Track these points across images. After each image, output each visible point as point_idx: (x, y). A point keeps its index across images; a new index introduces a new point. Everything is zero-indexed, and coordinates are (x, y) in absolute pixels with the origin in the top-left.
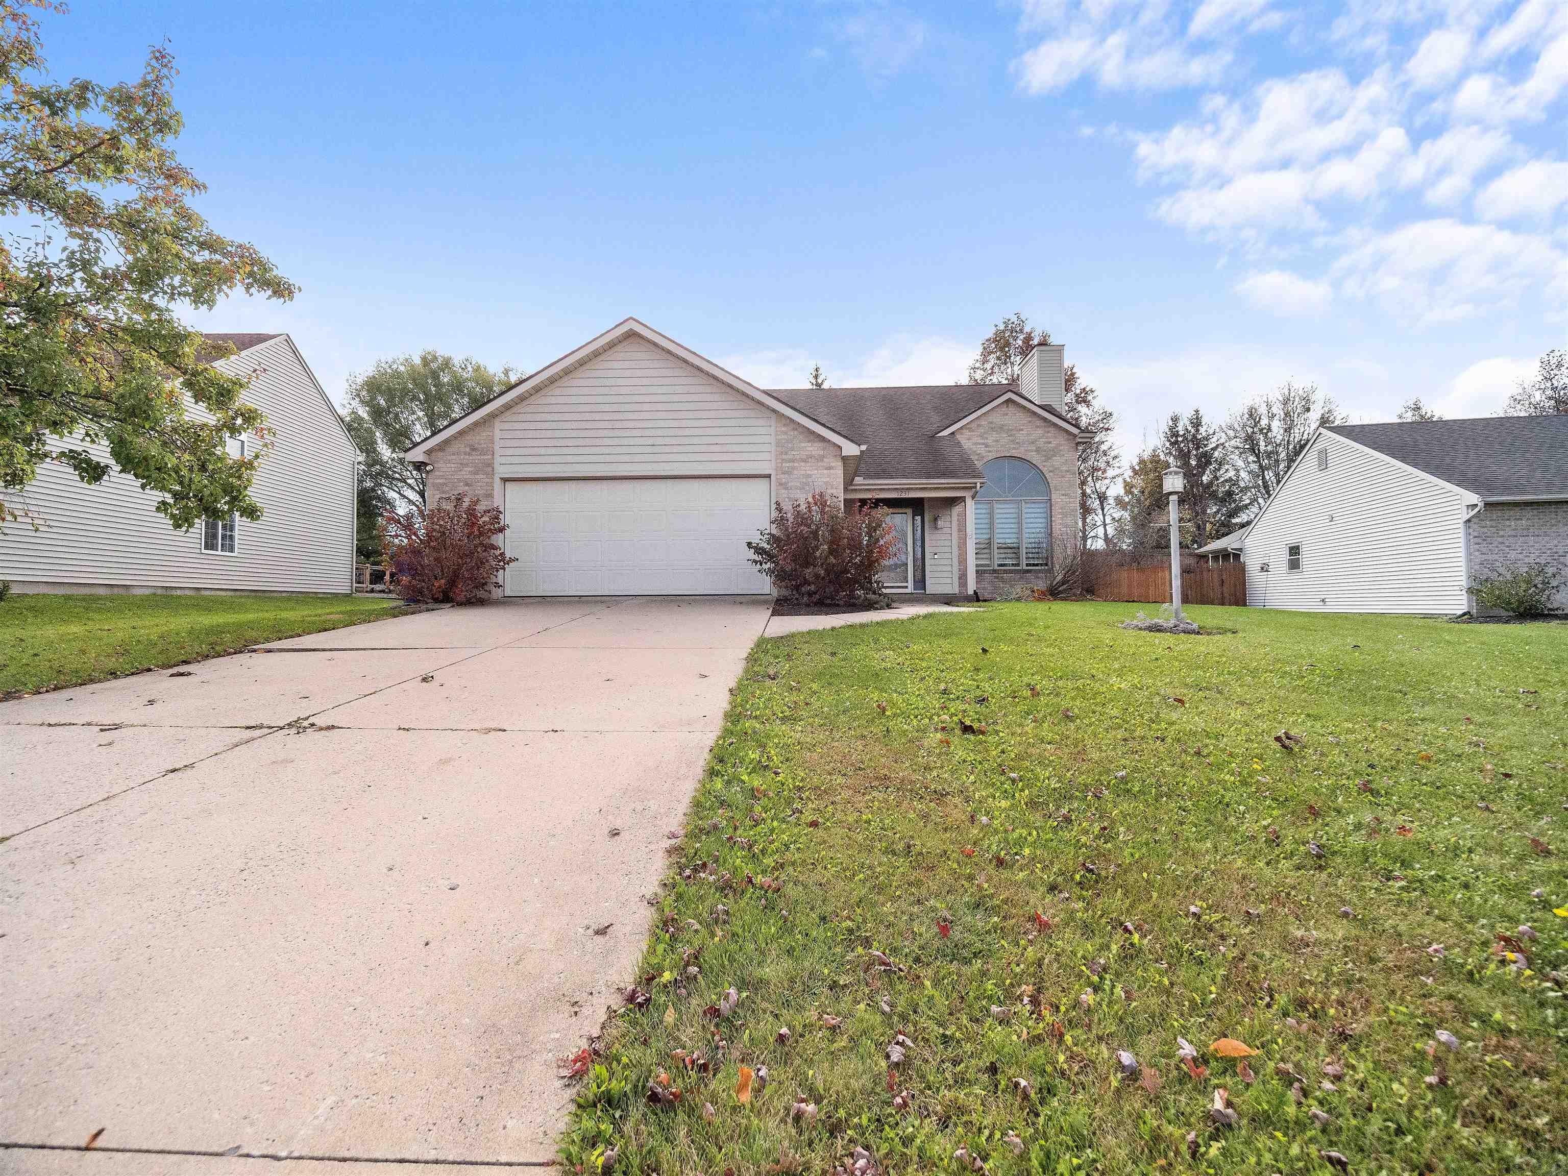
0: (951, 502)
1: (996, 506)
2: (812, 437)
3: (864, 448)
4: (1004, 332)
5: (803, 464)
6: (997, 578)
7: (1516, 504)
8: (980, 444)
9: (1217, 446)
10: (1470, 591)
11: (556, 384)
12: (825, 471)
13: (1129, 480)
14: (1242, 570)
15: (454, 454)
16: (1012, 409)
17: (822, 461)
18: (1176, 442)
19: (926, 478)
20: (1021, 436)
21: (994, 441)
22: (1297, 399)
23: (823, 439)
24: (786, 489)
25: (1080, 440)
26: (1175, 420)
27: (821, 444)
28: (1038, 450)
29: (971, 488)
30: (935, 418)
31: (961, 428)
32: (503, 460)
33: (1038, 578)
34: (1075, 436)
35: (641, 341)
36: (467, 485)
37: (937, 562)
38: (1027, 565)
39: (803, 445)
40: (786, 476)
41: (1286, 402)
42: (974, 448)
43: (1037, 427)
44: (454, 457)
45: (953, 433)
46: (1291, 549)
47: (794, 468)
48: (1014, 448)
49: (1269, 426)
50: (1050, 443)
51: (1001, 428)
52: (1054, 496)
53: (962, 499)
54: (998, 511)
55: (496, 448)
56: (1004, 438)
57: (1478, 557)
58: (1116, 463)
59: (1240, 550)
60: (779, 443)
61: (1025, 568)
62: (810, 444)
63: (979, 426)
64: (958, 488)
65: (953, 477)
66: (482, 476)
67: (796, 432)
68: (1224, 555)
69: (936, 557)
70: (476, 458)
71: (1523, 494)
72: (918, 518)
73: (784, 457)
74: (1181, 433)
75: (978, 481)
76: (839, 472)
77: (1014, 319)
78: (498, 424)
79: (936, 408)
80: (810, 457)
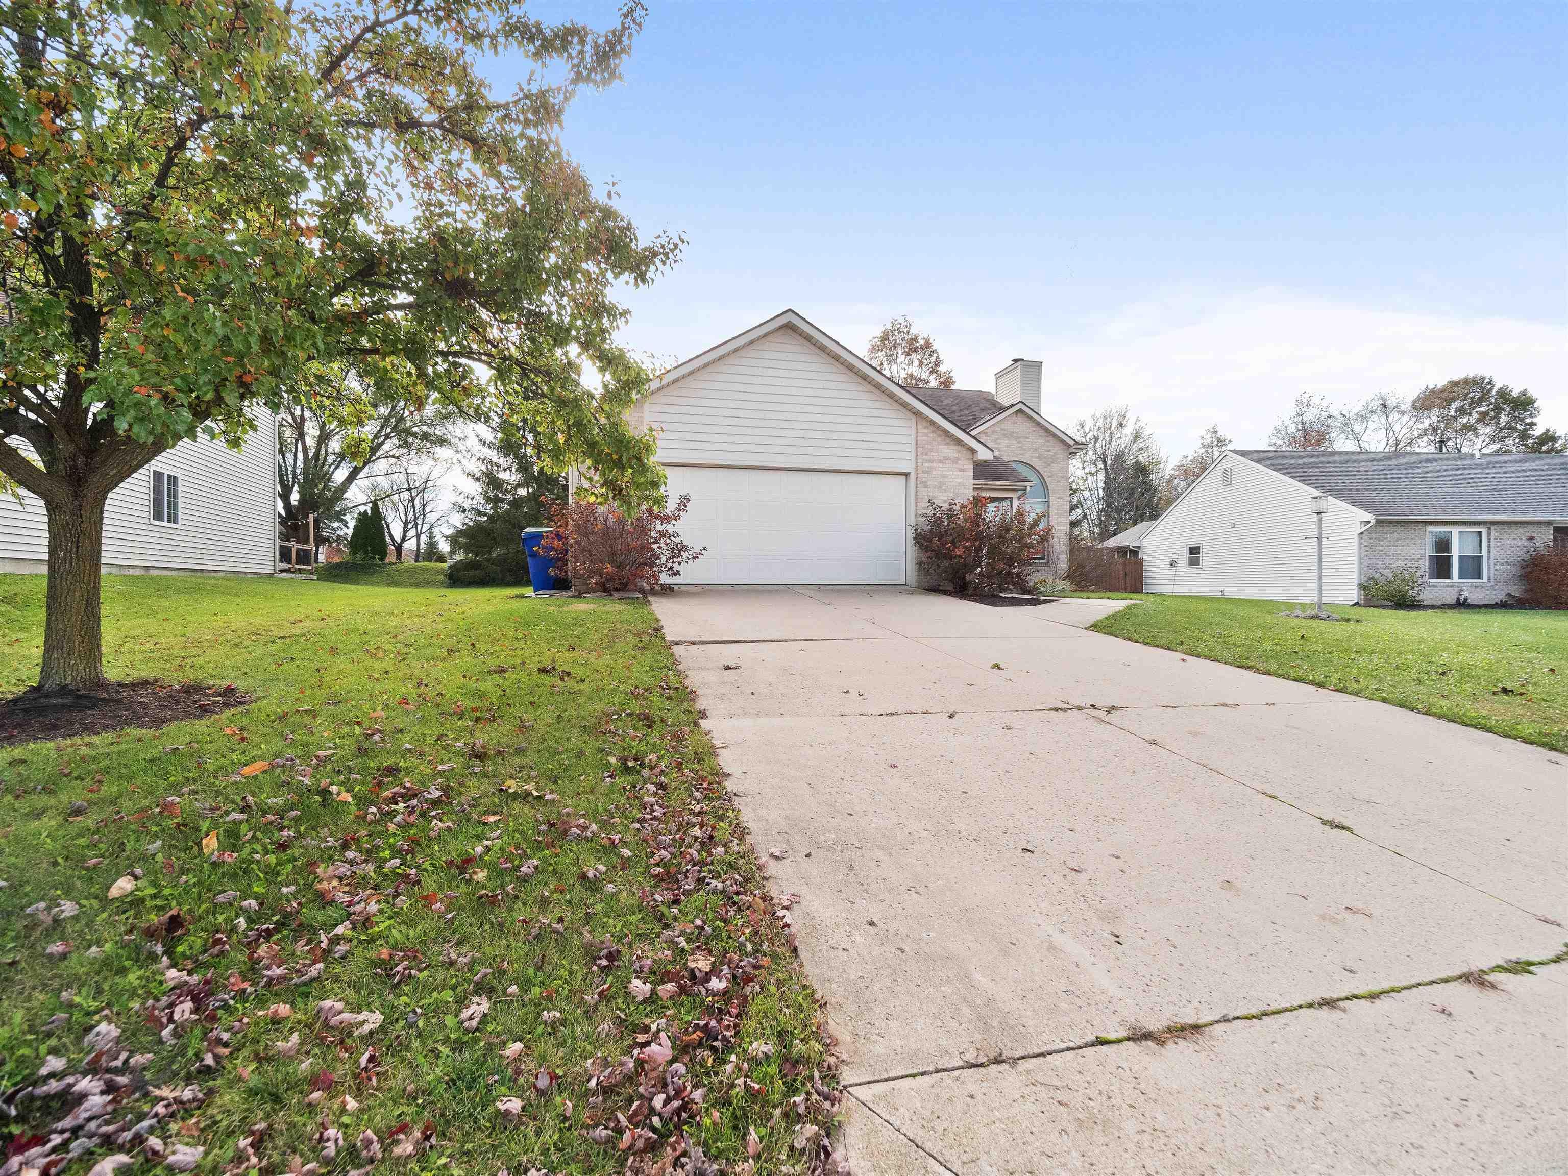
2: (948, 440)
5: (940, 465)
7: (1391, 522)
10: (1361, 586)
11: (708, 369)
12: (957, 473)
14: (1139, 565)
16: (1020, 418)
17: (956, 462)
20: (1027, 444)
21: (1006, 446)
23: (959, 442)
24: (926, 487)
25: (1073, 450)
27: (956, 447)
28: (1040, 457)
31: (981, 432)
34: (1069, 446)
35: (799, 335)
39: (942, 446)
40: (924, 475)
43: (1040, 436)
46: (1191, 549)
47: (931, 468)
48: (1021, 454)
50: (1049, 451)
51: (1011, 435)
52: (1051, 501)
56: (1014, 444)
57: (1366, 562)
59: (1139, 547)
60: (918, 444)
62: (946, 447)
63: (994, 432)
67: (934, 435)
68: (1122, 550)
71: (1399, 515)
73: (922, 457)
75: (1028, 484)
76: (970, 474)
80: (947, 458)
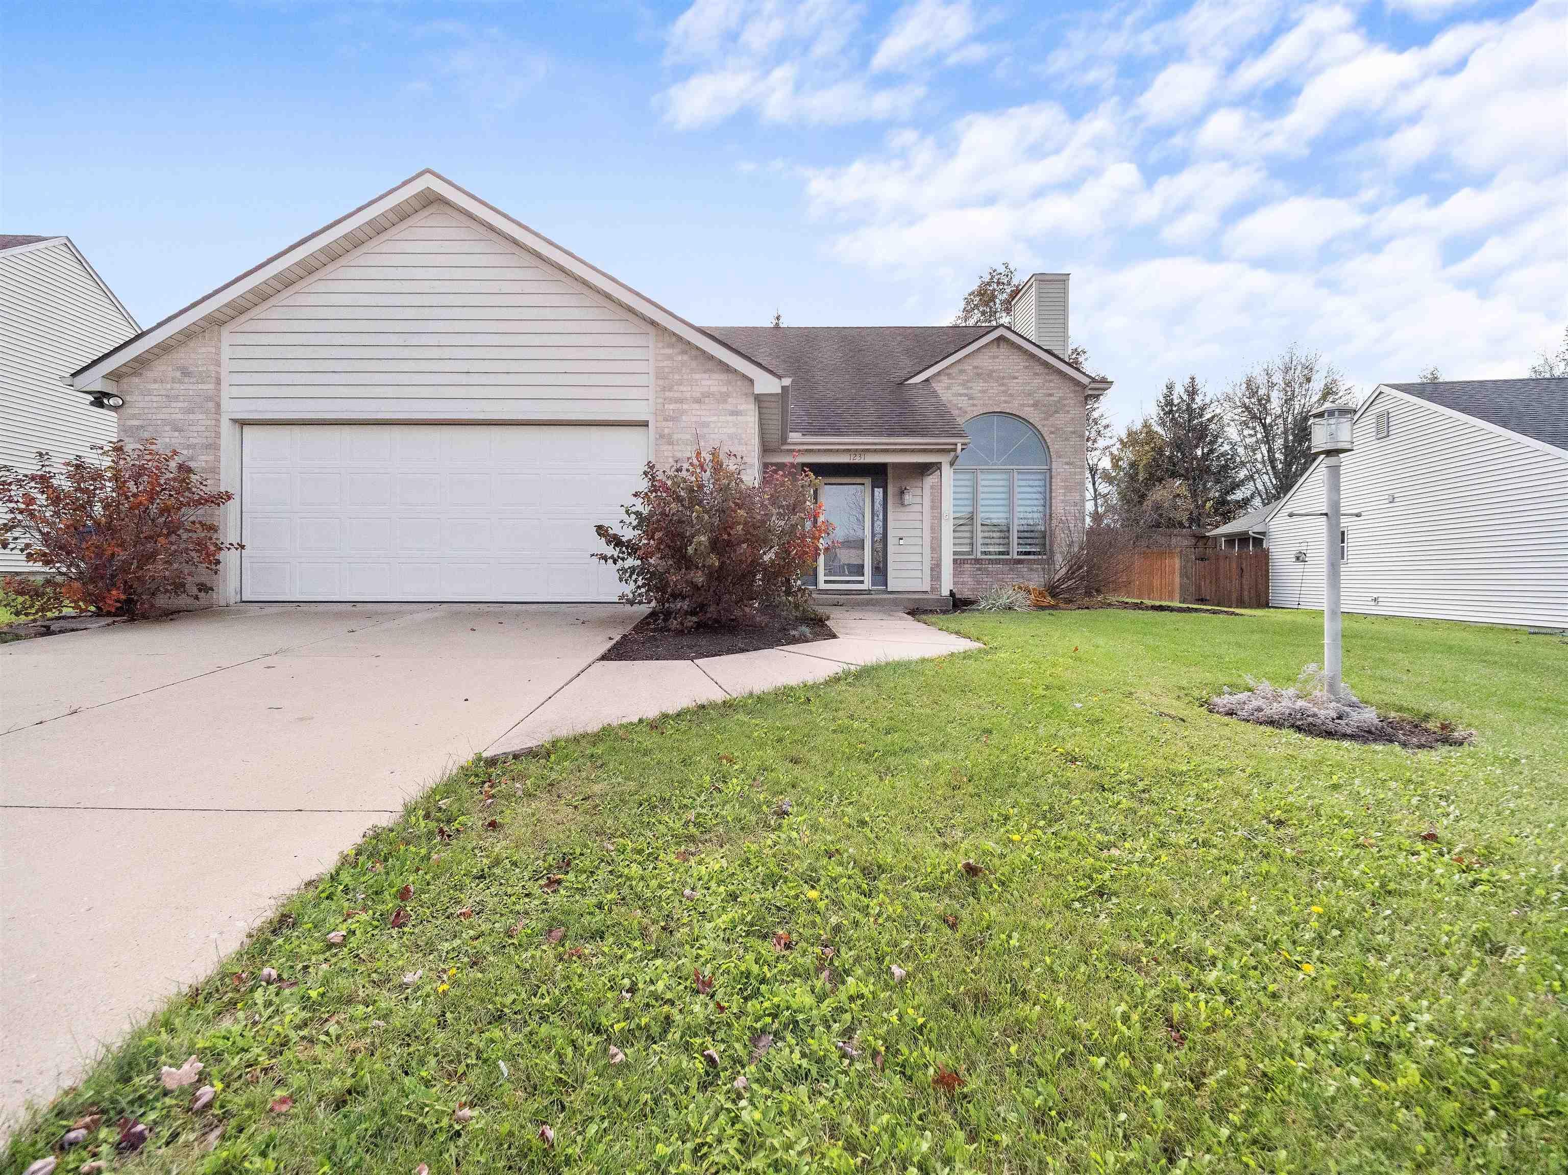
0: (923, 470)
1: (981, 476)
2: (710, 365)
3: (787, 382)
4: (989, 284)
5: (696, 406)
6: (979, 569)
8: (961, 395)
9: (1213, 417)
11: (317, 275)
12: (730, 418)
13: (1116, 453)
14: (1263, 558)
15: (155, 381)
16: (1004, 350)
17: (725, 401)
18: (1171, 411)
19: (889, 435)
20: (1014, 386)
21: (980, 392)
22: (1299, 367)
23: (726, 368)
24: (670, 443)
25: (1090, 392)
26: (1170, 388)
27: (724, 377)
28: (1035, 405)
29: (949, 451)
30: (906, 363)
31: (939, 373)
32: (235, 391)
33: (1032, 570)
34: (1084, 387)
35: (449, 210)
36: (176, 429)
37: (902, 549)
38: (1019, 553)
39: (697, 376)
40: (670, 424)
41: (1287, 370)
42: (955, 400)
43: (1036, 374)
44: (156, 386)
45: (927, 380)
47: (683, 412)
48: (1006, 402)
49: (1268, 396)
50: (1051, 395)
51: (990, 374)
52: (1054, 466)
53: (937, 466)
54: (984, 483)
55: (224, 374)
56: (994, 388)
58: (1107, 432)
59: (1263, 534)
60: (660, 375)
61: (1016, 557)
62: (706, 376)
63: (962, 371)
64: (931, 451)
65: (923, 436)
66: (200, 417)
67: (685, 357)
68: (1243, 539)
69: (902, 542)
70: (190, 388)
72: (879, 492)
73: (667, 394)
74: (1176, 402)
75: (959, 441)
76: (751, 419)
77: (1002, 269)
78: (227, 336)
79: (907, 351)
80: (707, 395)
